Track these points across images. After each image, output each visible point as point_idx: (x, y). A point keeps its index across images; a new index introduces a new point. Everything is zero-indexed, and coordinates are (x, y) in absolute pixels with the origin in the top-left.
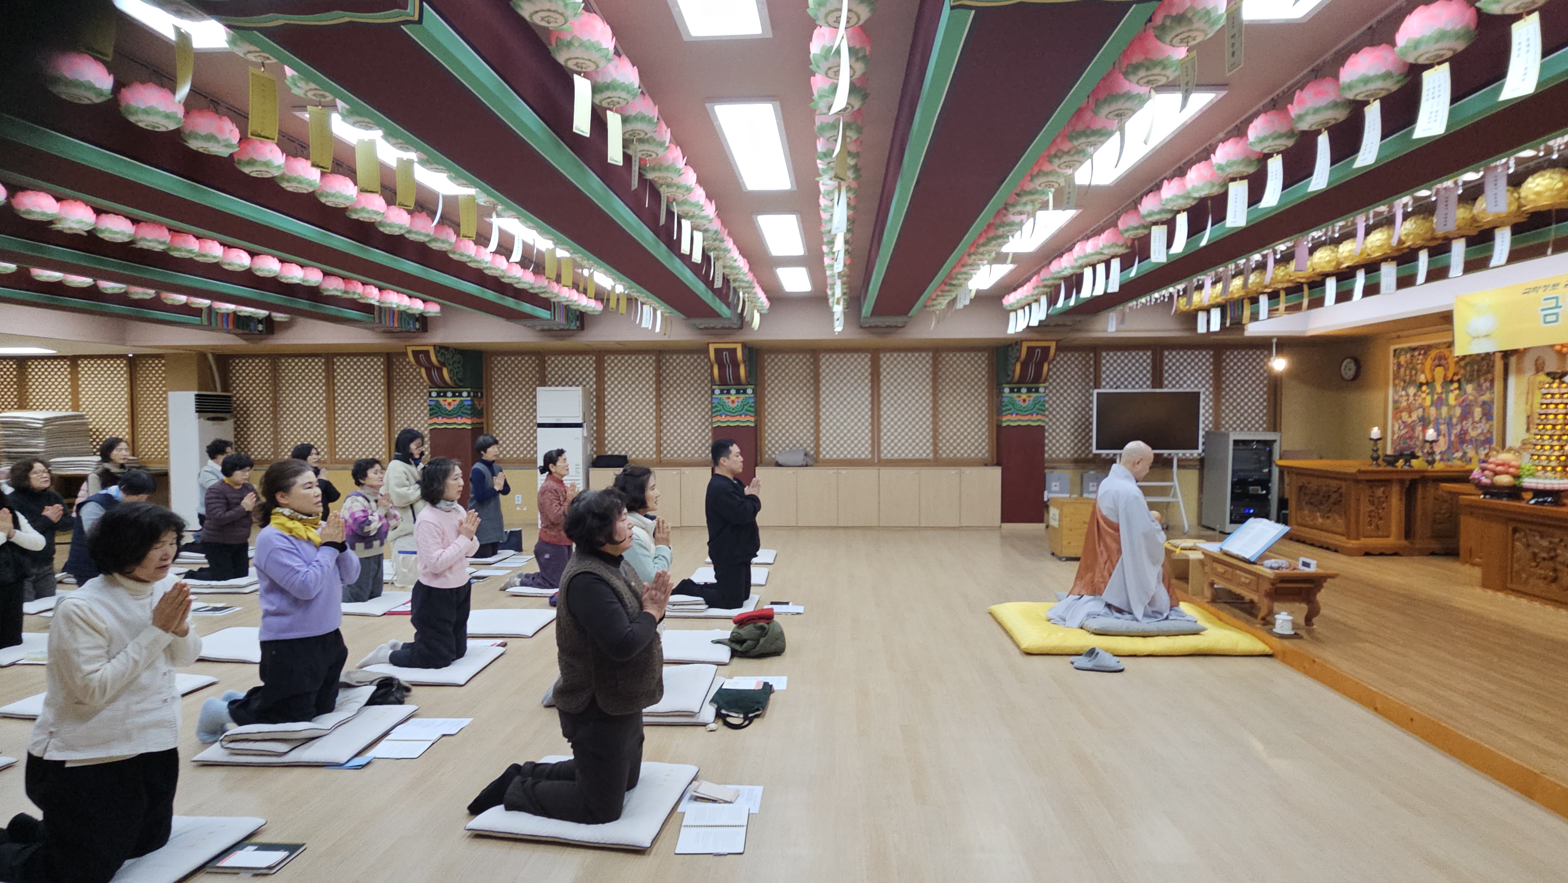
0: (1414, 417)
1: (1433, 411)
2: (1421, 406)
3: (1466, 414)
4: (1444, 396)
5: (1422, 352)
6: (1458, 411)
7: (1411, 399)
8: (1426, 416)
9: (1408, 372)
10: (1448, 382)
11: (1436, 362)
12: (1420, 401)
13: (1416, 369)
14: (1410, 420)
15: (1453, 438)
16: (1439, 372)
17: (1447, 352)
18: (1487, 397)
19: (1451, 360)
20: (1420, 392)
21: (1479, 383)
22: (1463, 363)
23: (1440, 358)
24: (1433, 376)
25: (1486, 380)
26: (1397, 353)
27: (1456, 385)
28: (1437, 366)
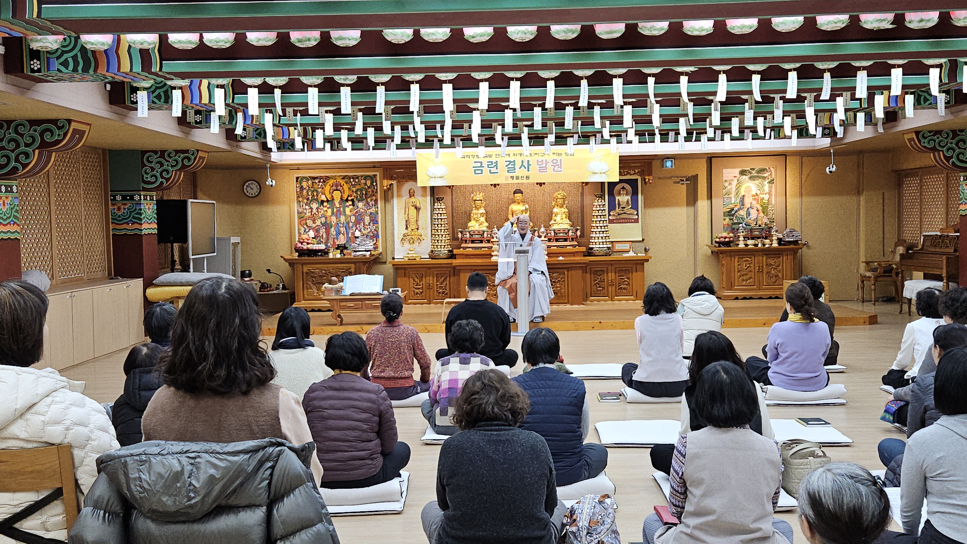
0: (318, 223)
1: (334, 219)
2: (324, 216)
3: (359, 220)
4: (341, 209)
5: (322, 180)
6: (353, 219)
7: (315, 211)
8: (328, 222)
9: (310, 193)
10: (344, 201)
11: (334, 188)
12: (322, 212)
13: (317, 191)
14: (314, 225)
15: (350, 236)
16: (337, 195)
17: (342, 182)
18: (373, 210)
19: (346, 187)
20: (322, 207)
21: (367, 202)
22: (354, 189)
23: (337, 186)
24: (332, 196)
25: (371, 200)
26: (299, 179)
27: (350, 203)
28: (335, 190)
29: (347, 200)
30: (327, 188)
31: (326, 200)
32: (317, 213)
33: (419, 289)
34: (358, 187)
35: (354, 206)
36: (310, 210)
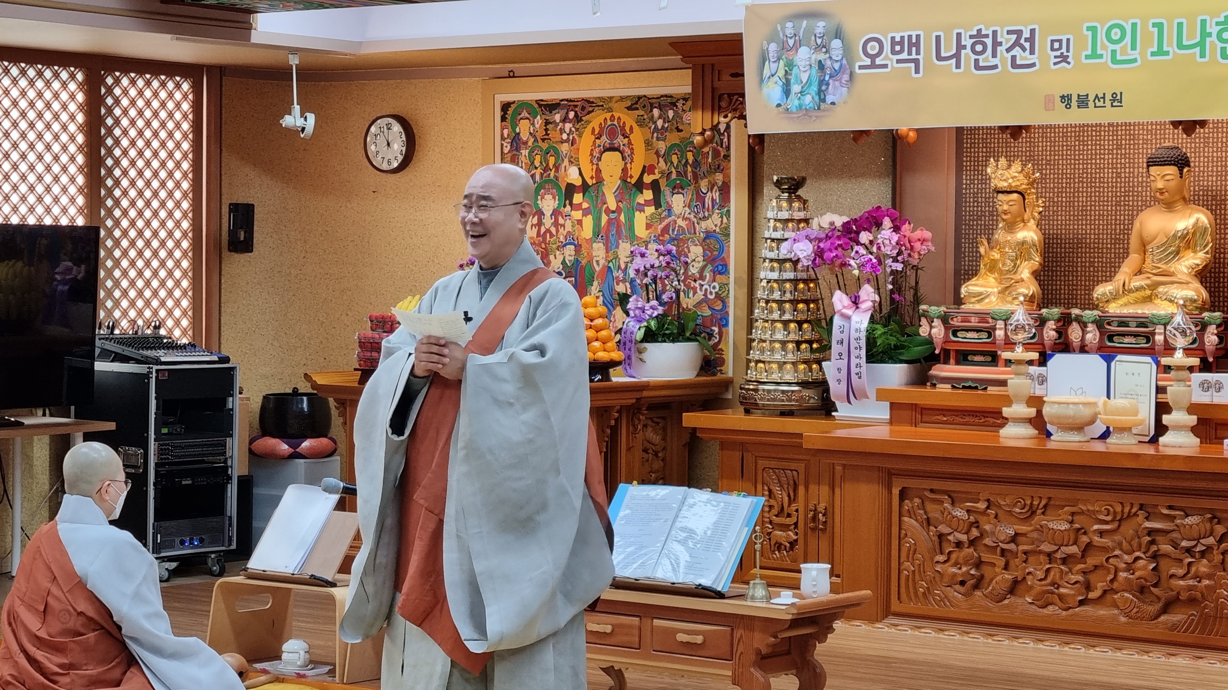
0: (556, 264)
1: (599, 251)
2: (571, 239)
4: (622, 218)
5: (572, 115)
7: (548, 221)
8: (584, 262)
10: (630, 186)
11: (605, 140)
16: (612, 166)
17: (629, 119)
18: (713, 223)
19: (638, 137)
20: (568, 208)
21: (698, 191)
22: (662, 146)
23: (612, 134)
24: (598, 171)
25: (711, 188)
26: (510, 112)
27: (648, 195)
28: (607, 150)
29: (640, 186)
30: (586, 141)
31: (578, 182)
32: (553, 230)
33: (784, 527)
34: (673, 138)
35: (658, 205)
36: (535, 220)
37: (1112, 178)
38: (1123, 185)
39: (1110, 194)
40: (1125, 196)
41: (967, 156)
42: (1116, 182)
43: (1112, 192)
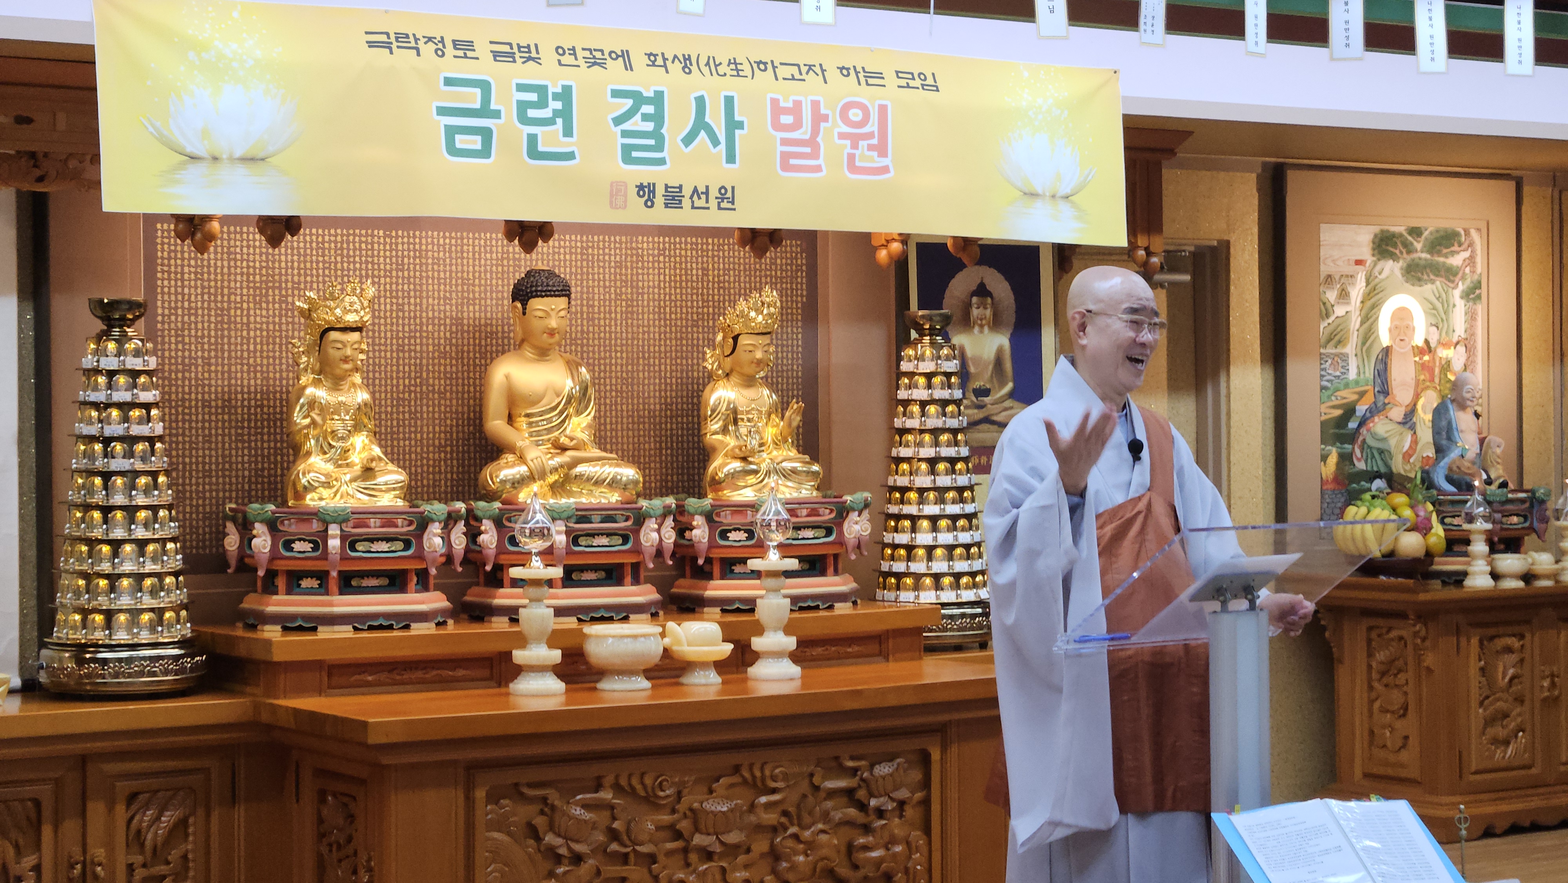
37: (391, 311)
38: (406, 321)
39: (389, 335)
40: (409, 338)
41: (163, 272)
42: (398, 317)
43: (391, 331)
